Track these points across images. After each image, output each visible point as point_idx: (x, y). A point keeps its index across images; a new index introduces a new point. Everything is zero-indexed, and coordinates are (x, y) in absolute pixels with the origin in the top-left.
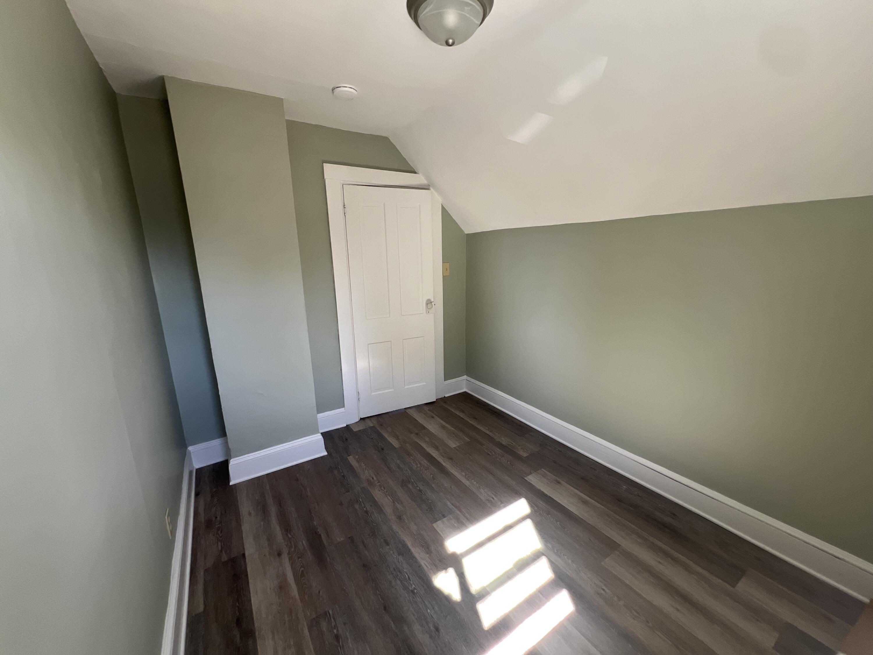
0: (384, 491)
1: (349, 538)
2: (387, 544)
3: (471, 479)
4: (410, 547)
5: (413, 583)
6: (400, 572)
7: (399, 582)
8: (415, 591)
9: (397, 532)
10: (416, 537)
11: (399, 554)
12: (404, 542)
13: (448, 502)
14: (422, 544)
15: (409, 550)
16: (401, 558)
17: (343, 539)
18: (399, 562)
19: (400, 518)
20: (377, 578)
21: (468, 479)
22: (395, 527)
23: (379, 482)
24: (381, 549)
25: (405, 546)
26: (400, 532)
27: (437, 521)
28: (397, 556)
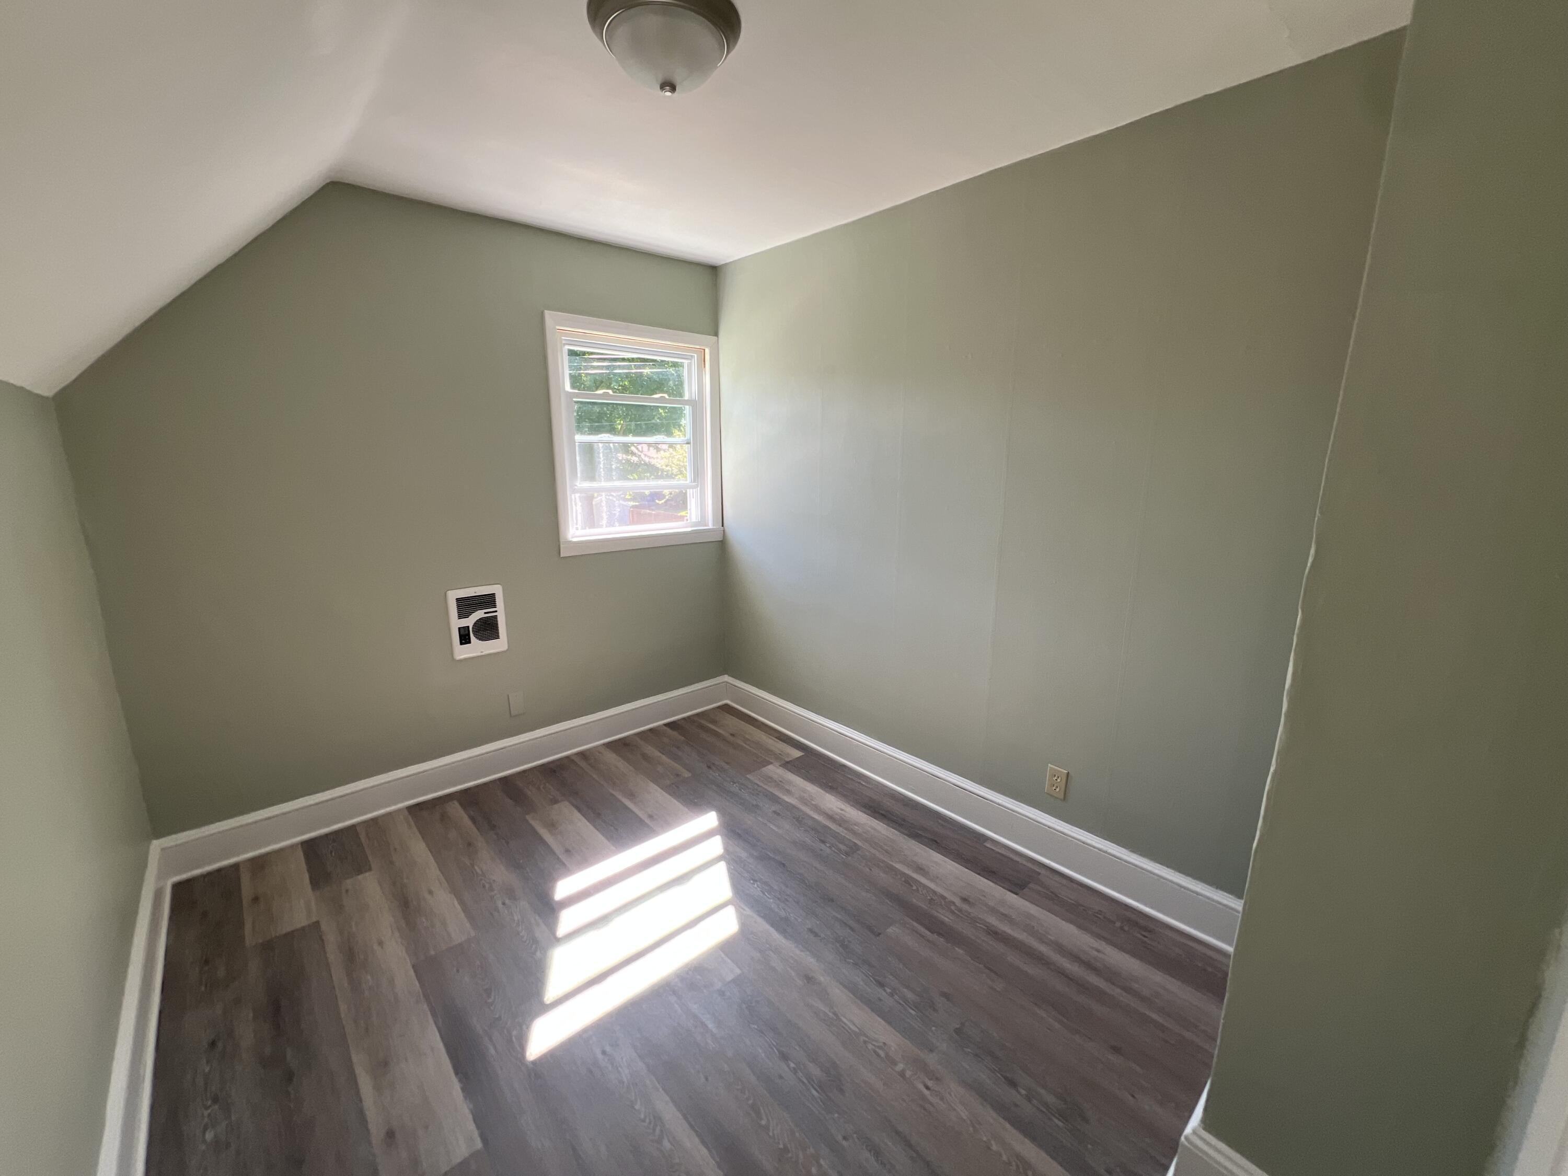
0: (874, 1045)
1: (880, 934)
2: (811, 931)
3: (647, 1120)
4: (772, 931)
5: (756, 888)
6: (778, 899)
7: (776, 887)
8: (752, 882)
9: (802, 951)
10: (768, 946)
11: (786, 920)
12: (786, 937)
13: (715, 1030)
14: (755, 937)
15: (772, 925)
16: (783, 914)
17: (888, 930)
18: (784, 909)
19: (809, 979)
20: (806, 889)
21: (658, 1119)
22: (809, 961)
23: (902, 1074)
24: (818, 923)
25: (783, 932)
26: (798, 952)
27: (733, 981)
28: (789, 917)
